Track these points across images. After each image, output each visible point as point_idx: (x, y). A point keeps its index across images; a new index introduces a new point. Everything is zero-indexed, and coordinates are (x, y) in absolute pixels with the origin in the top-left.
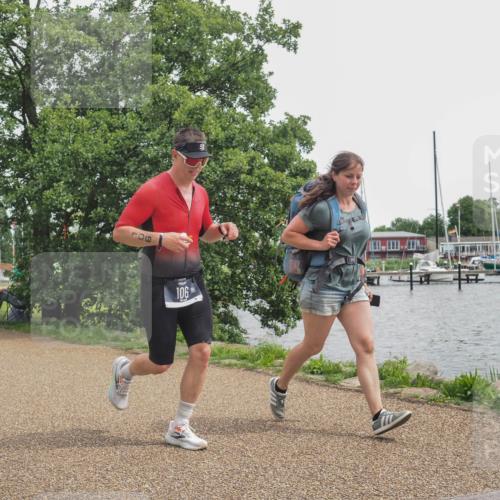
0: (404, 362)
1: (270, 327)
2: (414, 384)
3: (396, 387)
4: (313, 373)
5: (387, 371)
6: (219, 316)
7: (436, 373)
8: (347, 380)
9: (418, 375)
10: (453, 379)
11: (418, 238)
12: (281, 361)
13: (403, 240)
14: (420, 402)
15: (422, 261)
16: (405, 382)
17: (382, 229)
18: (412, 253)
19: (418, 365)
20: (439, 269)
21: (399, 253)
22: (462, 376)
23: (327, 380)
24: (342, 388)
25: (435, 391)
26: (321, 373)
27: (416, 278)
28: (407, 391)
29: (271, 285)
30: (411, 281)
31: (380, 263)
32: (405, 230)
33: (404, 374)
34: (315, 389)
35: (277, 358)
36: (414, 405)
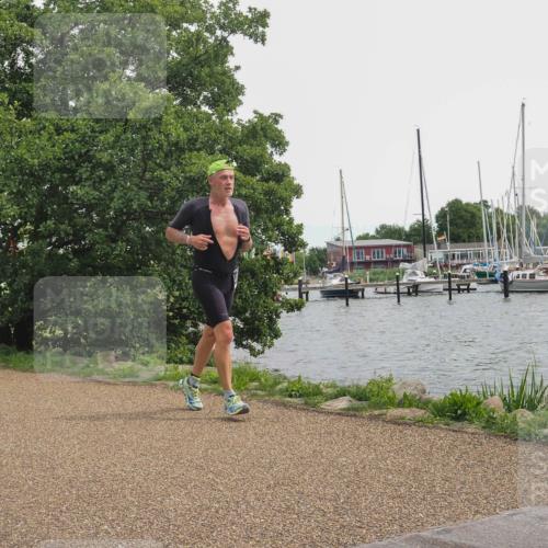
0: (390, 380)
1: (244, 347)
2: (401, 404)
3: (381, 408)
4: (291, 396)
5: (371, 390)
6: (187, 336)
7: (424, 392)
8: (328, 403)
9: (405, 395)
10: (443, 397)
11: (404, 246)
12: (256, 384)
13: (388, 248)
14: (406, 424)
15: (409, 271)
16: (392, 402)
17: (366, 237)
18: (398, 262)
19: (404, 383)
20: (427, 279)
21: (385, 263)
22: (451, 394)
23: (306, 403)
24: (321, 412)
25: (423, 411)
26: (300, 396)
27: (403, 289)
28: (394, 412)
29: (245, 300)
30: (398, 293)
31: (365, 274)
32: (391, 238)
33: (390, 394)
34: (294, 413)
35: (252, 380)
36: (400, 427)
